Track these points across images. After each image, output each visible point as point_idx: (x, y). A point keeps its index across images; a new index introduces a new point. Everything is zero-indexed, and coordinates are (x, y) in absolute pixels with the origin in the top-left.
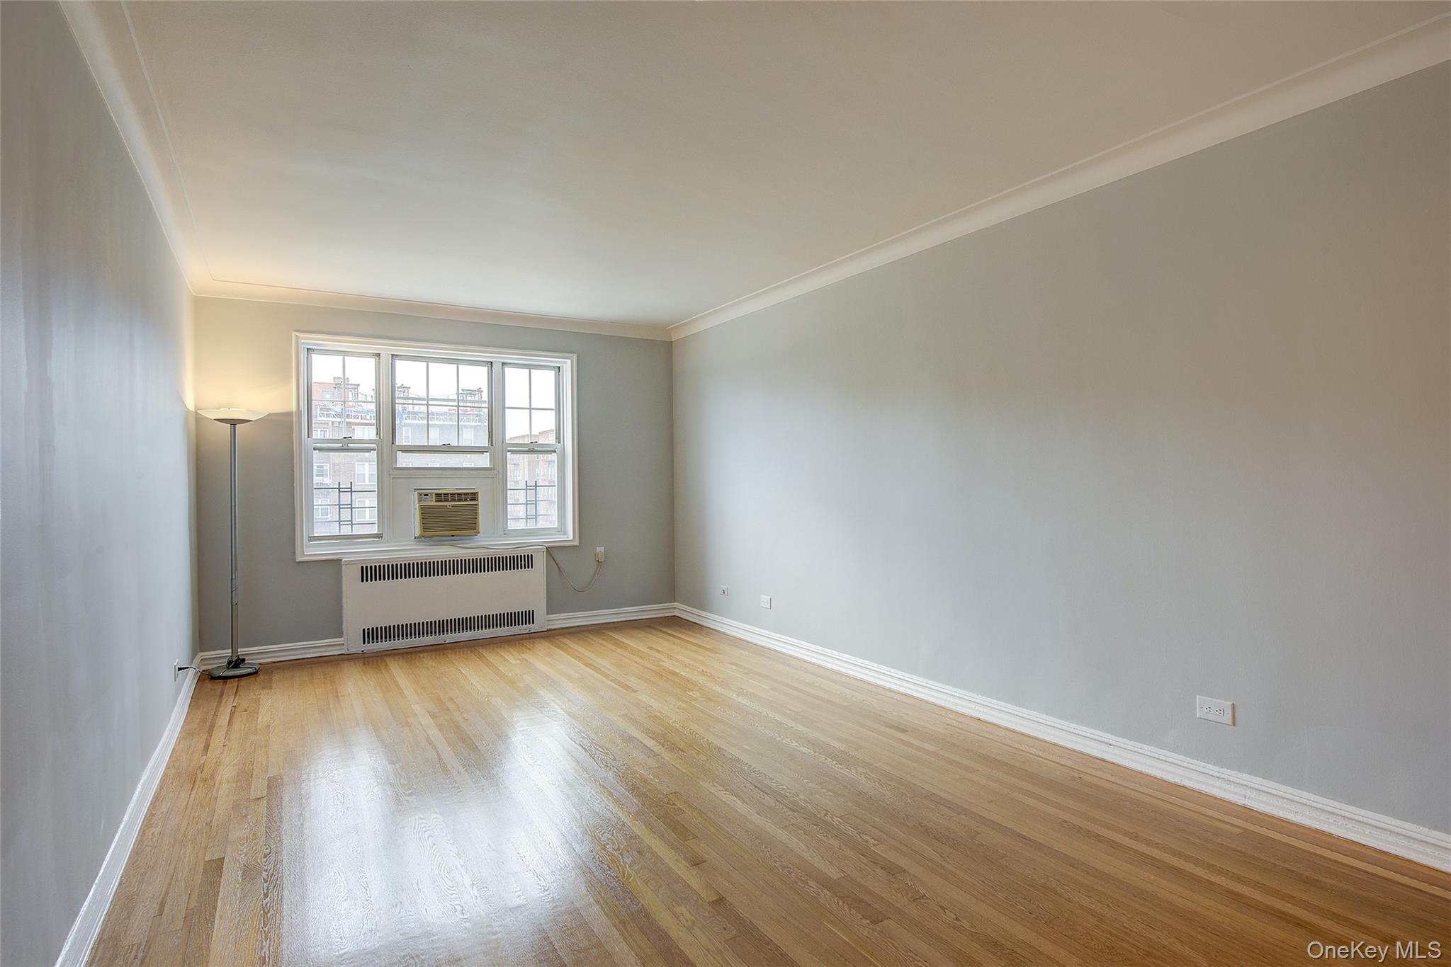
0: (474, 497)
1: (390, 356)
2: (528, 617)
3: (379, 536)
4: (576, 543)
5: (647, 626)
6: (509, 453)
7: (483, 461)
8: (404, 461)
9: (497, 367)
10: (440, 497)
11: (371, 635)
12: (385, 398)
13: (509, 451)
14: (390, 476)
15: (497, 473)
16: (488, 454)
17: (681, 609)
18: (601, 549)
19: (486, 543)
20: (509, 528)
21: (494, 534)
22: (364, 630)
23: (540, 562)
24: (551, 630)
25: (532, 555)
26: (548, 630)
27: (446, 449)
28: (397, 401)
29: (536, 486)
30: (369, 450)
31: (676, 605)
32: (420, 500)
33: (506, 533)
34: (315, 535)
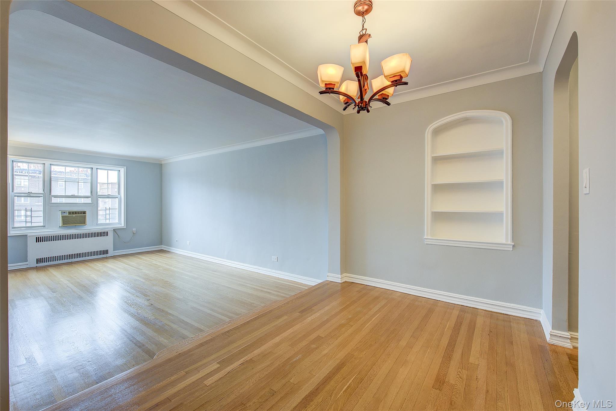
0: (84, 213)
1: (49, 165)
2: (106, 252)
3: (44, 226)
4: (125, 227)
5: (151, 253)
6: (99, 198)
7: (89, 201)
8: (54, 200)
9: (94, 170)
10: (70, 213)
11: (39, 261)
12: (47, 179)
13: (99, 197)
14: (48, 206)
15: (94, 205)
16: (90, 198)
17: (163, 247)
18: (134, 229)
19: (89, 227)
20: (99, 223)
21: (92, 225)
22: (37, 259)
23: (111, 234)
24: (115, 256)
25: (107, 232)
26: (114, 256)
27: (73, 197)
28: (52, 180)
29: (110, 209)
30: (40, 197)
31: (162, 246)
32: (62, 214)
33: (97, 225)
34: (16, 226)
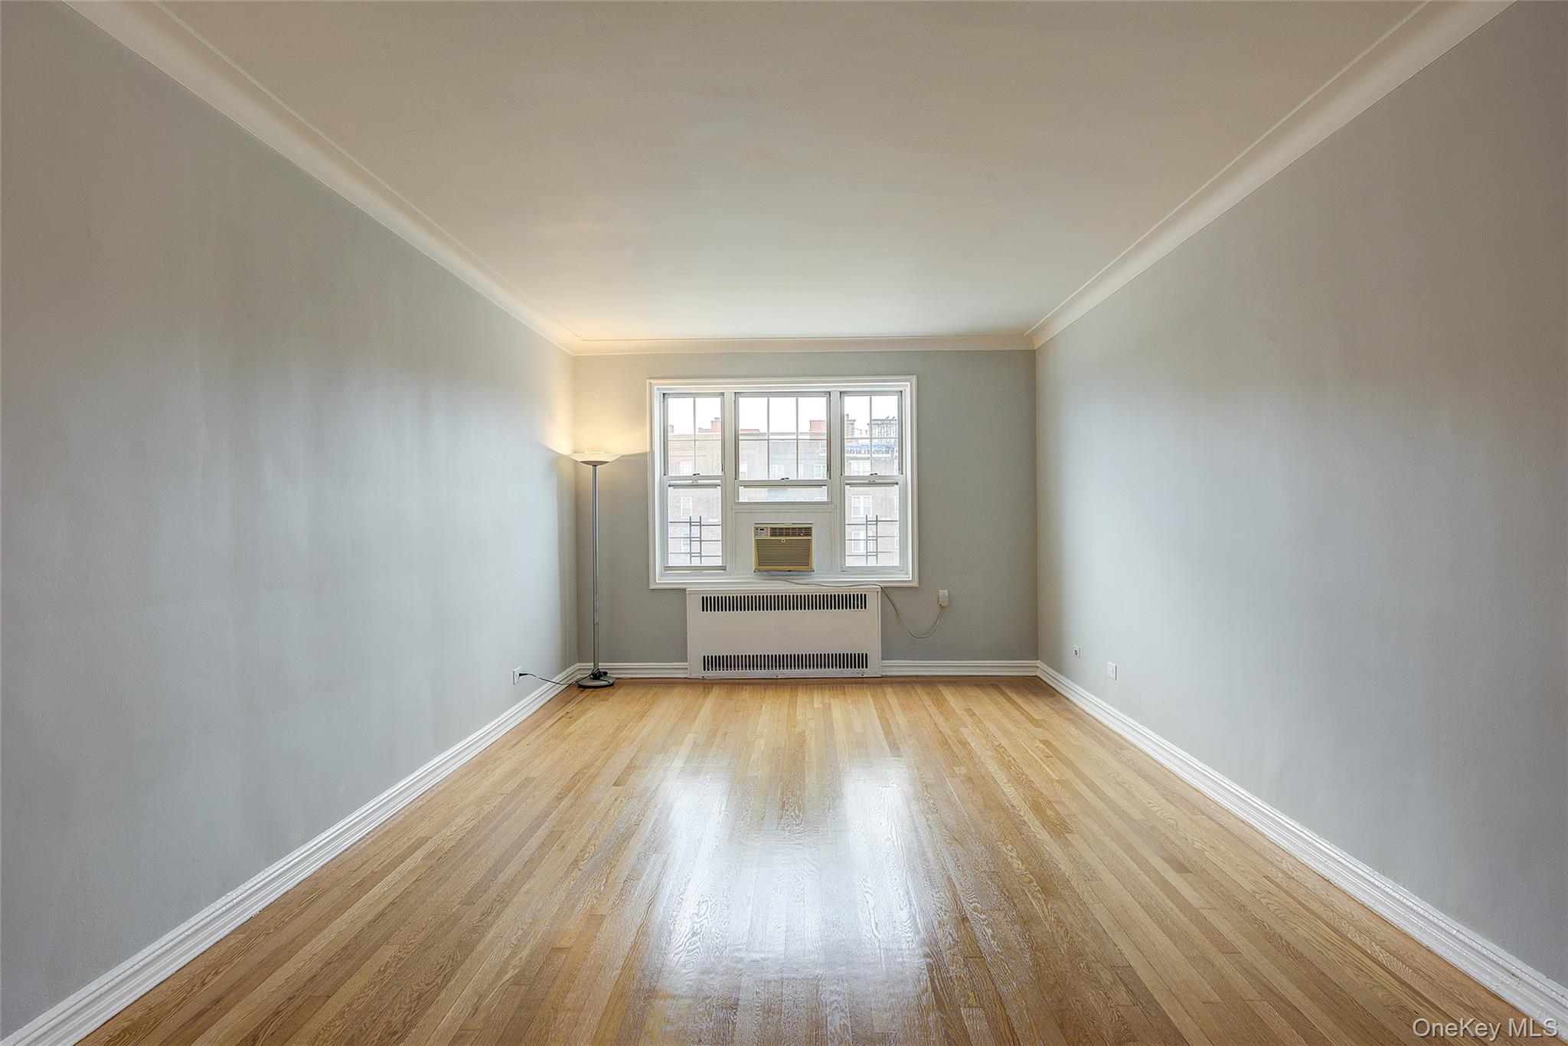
0: (807, 531)
1: (733, 395)
2: (861, 660)
3: (723, 568)
4: (915, 584)
5: (992, 685)
6: (847, 487)
7: (820, 495)
8: (746, 495)
9: (835, 397)
10: (775, 531)
11: (710, 662)
12: (730, 437)
13: (847, 484)
14: (731, 508)
15: (836, 507)
16: (826, 487)
17: (1041, 669)
18: (944, 593)
19: (822, 579)
20: (847, 565)
21: (831, 570)
22: (704, 657)
23: (874, 603)
24: (886, 677)
25: (865, 595)
26: (883, 677)
27: (785, 484)
28: (740, 438)
29: (877, 521)
30: (716, 486)
31: (1038, 663)
32: (756, 535)
33: (845, 570)
34: (670, 565)
